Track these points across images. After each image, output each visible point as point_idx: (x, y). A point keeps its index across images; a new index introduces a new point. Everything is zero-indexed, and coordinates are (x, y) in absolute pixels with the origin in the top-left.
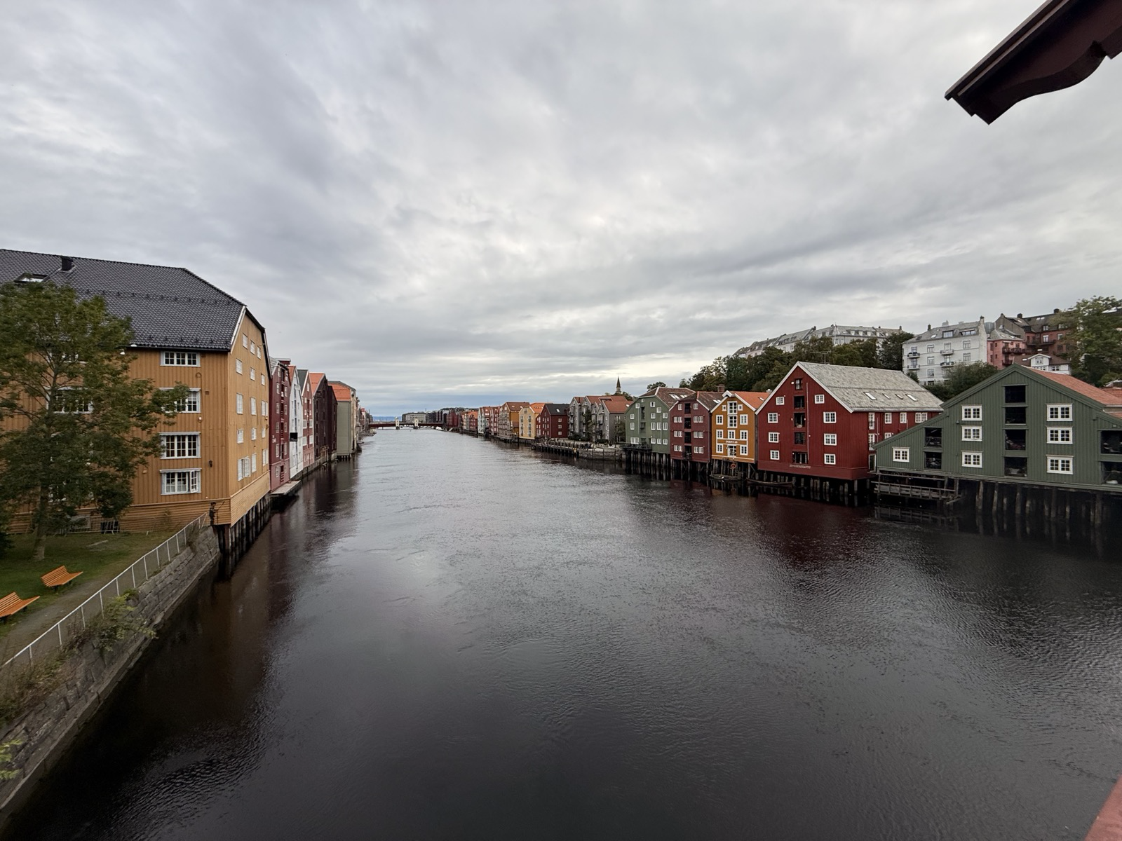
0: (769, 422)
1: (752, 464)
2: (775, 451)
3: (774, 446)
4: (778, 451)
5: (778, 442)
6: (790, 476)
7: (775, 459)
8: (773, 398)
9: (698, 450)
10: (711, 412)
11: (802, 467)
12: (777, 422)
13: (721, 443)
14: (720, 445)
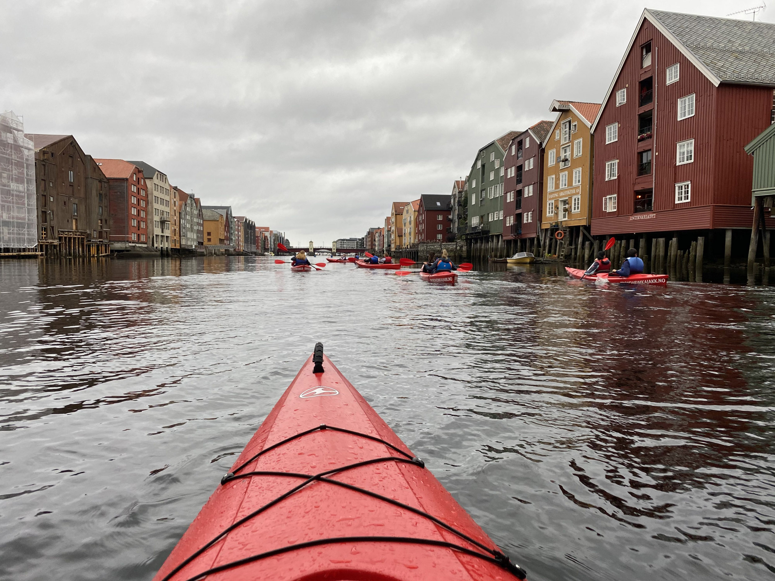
0: (607, 142)
1: (584, 227)
2: (612, 196)
3: (610, 188)
4: (616, 195)
5: (616, 177)
6: (628, 238)
7: (612, 210)
8: (612, 95)
9: (527, 218)
10: (543, 147)
12: (616, 139)
13: (552, 199)
14: (551, 201)
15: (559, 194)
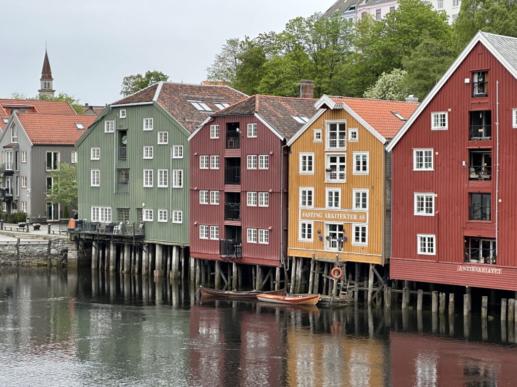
0: (415, 169)
1: (377, 267)
2: (427, 236)
3: (424, 225)
4: (434, 236)
5: (433, 214)
6: (459, 291)
7: (427, 253)
8: (425, 115)
9: (256, 236)
10: (288, 144)
11: (484, 270)
12: (432, 169)
13: (310, 218)
14: (307, 222)
15: (324, 215)
